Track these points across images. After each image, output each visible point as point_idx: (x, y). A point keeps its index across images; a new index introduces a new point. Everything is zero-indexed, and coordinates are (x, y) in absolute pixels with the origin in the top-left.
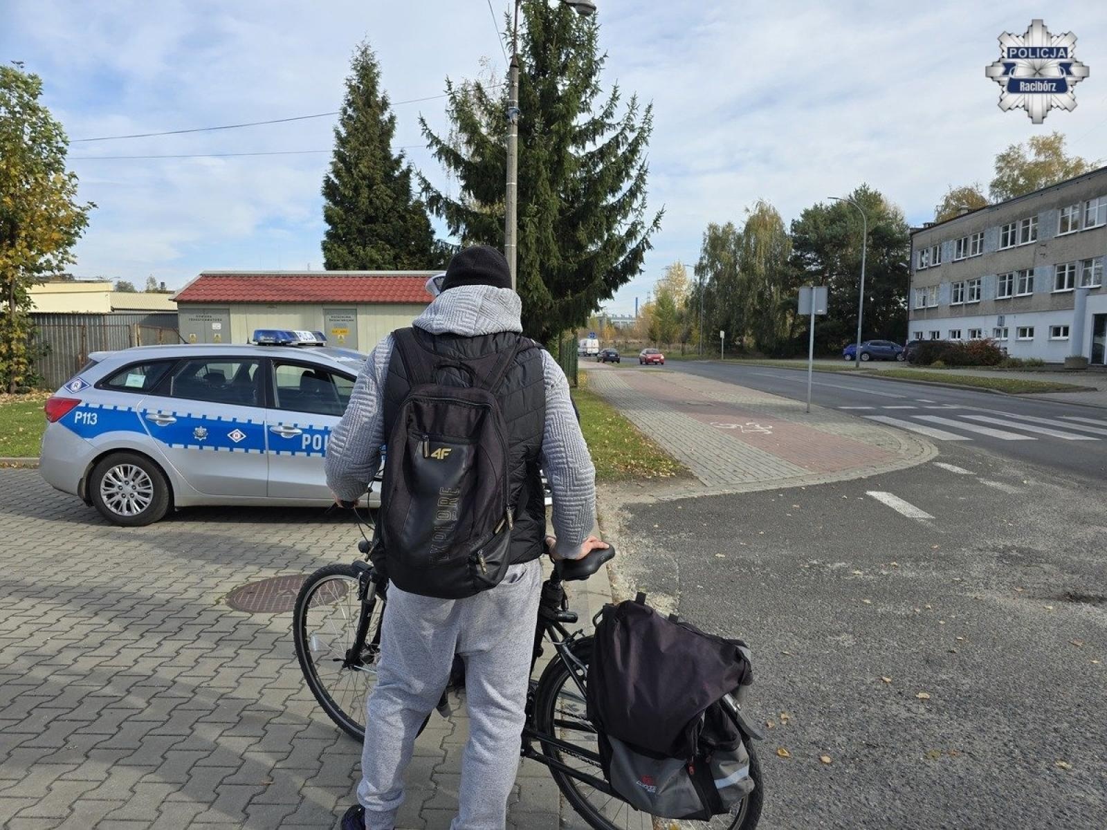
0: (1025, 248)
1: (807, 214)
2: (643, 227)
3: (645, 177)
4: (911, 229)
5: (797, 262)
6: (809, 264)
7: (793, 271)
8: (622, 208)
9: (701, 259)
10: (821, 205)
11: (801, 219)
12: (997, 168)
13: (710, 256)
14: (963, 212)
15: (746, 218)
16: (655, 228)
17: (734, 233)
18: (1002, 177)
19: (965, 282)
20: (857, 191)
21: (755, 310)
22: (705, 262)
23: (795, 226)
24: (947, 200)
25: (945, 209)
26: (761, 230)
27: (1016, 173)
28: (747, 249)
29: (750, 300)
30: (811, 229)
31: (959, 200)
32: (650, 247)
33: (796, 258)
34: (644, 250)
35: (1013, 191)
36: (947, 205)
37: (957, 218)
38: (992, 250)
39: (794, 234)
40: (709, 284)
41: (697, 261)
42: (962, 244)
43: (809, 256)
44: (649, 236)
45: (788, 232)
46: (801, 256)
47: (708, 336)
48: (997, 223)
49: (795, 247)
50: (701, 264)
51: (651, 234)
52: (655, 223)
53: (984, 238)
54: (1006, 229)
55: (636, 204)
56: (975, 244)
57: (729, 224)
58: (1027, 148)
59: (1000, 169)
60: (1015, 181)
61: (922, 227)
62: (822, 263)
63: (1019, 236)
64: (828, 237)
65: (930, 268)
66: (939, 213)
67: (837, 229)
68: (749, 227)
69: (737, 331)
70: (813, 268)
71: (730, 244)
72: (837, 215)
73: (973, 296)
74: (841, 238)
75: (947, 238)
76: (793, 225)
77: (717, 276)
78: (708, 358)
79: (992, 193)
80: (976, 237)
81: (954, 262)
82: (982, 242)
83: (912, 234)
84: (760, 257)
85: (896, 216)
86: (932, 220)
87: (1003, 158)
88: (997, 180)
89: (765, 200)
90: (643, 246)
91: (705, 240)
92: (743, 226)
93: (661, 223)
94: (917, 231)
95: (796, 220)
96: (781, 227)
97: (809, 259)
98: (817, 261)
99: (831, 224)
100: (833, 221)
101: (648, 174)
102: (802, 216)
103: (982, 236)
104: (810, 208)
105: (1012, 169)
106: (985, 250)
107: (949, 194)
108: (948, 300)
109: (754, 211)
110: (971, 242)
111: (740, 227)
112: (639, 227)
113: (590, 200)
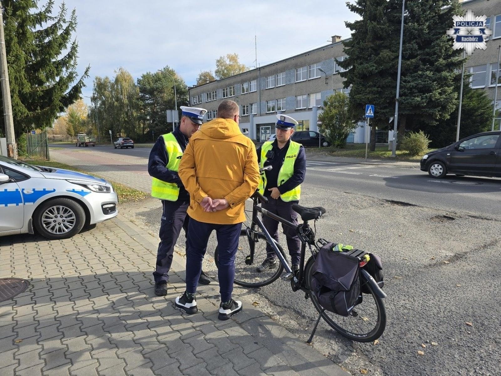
0: (231, 98)
1: (144, 77)
2: (77, 75)
3: (77, 49)
4: (188, 87)
5: (142, 99)
6: (147, 100)
7: (141, 103)
8: (64, 63)
9: (94, 94)
10: (150, 73)
11: (141, 79)
12: (217, 65)
13: (98, 92)
14: (208, 82)
15: (115, 75)
16: (86, 76)
17: (109, 82)
18: (219, 69)
19: (211, 111)
20: (164, 68)
21: (125, 121)
22: (96, 96)
23: (139, 81)
24: (200, 76)
25: (200, 80)
26: (124, 82)
27: (223, 68)
28: (117, 90)
29: (122, 116)
30: (147, 83)
31: (204, 76)
32: (84, 86)
33: (142, 96)
34: (81, 87)
35: (223, 75)
36: (200, 79)
37: (205, 84)
38: (220, 98)
39: (139, 85)
40: (100, 107)
41: (92, 95)
42: (209, 96)
43: (147, 96)
44: (83, 80)
45: (136, 84)
46: (143, 96)
47: (103, 133)
48: (221, 87)
49: (140, 92)
50: (94, 96)
51: (84, 79)
52: (86, 73)
53: (217, 93)
54: (224, 90)
55: (72, 62)
56: (213, 96)
57: (107, 77)
58: (226, 58)
59: (218, 66)
60: (223, 71)
61: (193, 86)
62: (153, 100)
63: (229, 93)
64: (155, 88)
65: (198, 104)
66: (198, 81)
67: (158, 85)
68: (117, 80)
69: (117, 130)
70: (149, 102)
71: (108, 88)
72: (157, 78)
73: (215, 116)
74: (161, 89)
75: (203, 92)
76: (138, 81)
77: (103, 103)
78: (104, 144)
79: (216, 75)
80: (213, 92)
81: (206, 102)
82: (216, 94)
83: (189, 90)
84: (125, 95)
85: (182, 81)
86: (196, 84)
87: (218, 61)
88: (217, 70)
89: (123, 68)
90: (81, 85)
91: (94, 84)
92: (114, 79)
93: (89, 73)
94: (190, 89)
95: (139, 78)
96: (133, 81)
97: (147, 97)
98: (151, 99)
99: (155, 82)
100: (156, 81)
101: (78, 47)
102: (142, 77)
103: (216, 92)
104: (145, 74)
105: (222, 66)
106: (218, 98)
107: (200, 74)
108: (206, 118)
109: (118, 73)
110: (212, 94)
111: (112, 79)
112: (74, 75)
113: (46, 57)
